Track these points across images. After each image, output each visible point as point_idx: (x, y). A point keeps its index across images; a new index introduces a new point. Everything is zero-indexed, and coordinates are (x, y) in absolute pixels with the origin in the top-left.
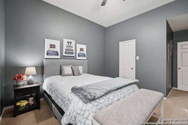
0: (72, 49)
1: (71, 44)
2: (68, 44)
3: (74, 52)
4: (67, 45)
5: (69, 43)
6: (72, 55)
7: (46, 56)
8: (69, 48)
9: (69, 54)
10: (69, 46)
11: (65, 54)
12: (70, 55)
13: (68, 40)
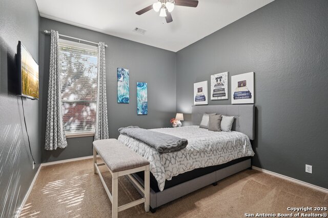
0: (223, 87)
1: (220, 80)
2: (217, 81)
3: (226, 92)
4: (216, 83)
5: (219, 80)
6: (223, 98)
7: (195, 103)
8: (219, 87)
9: (218, 96)
10: (219, 84)
11: (213, 97)
12: (219, 98)
13: (217, 76)
